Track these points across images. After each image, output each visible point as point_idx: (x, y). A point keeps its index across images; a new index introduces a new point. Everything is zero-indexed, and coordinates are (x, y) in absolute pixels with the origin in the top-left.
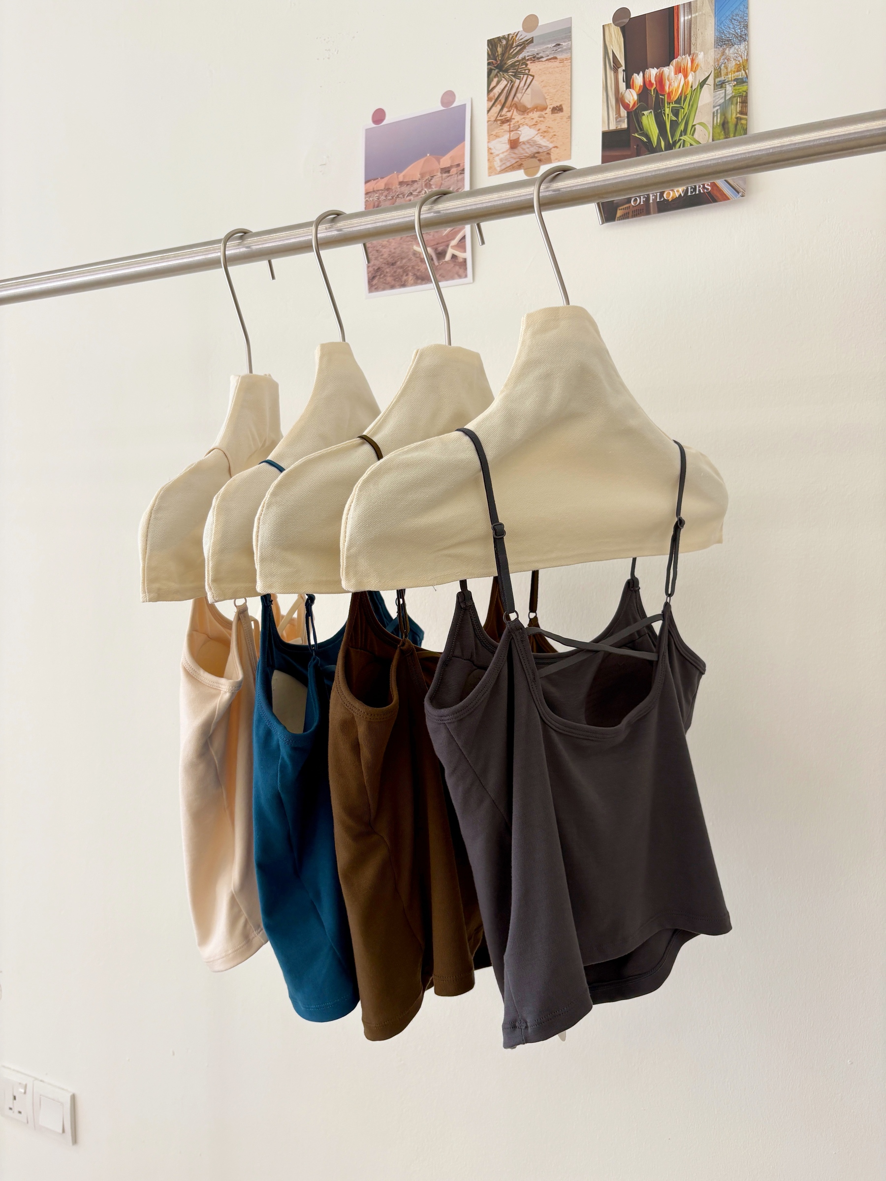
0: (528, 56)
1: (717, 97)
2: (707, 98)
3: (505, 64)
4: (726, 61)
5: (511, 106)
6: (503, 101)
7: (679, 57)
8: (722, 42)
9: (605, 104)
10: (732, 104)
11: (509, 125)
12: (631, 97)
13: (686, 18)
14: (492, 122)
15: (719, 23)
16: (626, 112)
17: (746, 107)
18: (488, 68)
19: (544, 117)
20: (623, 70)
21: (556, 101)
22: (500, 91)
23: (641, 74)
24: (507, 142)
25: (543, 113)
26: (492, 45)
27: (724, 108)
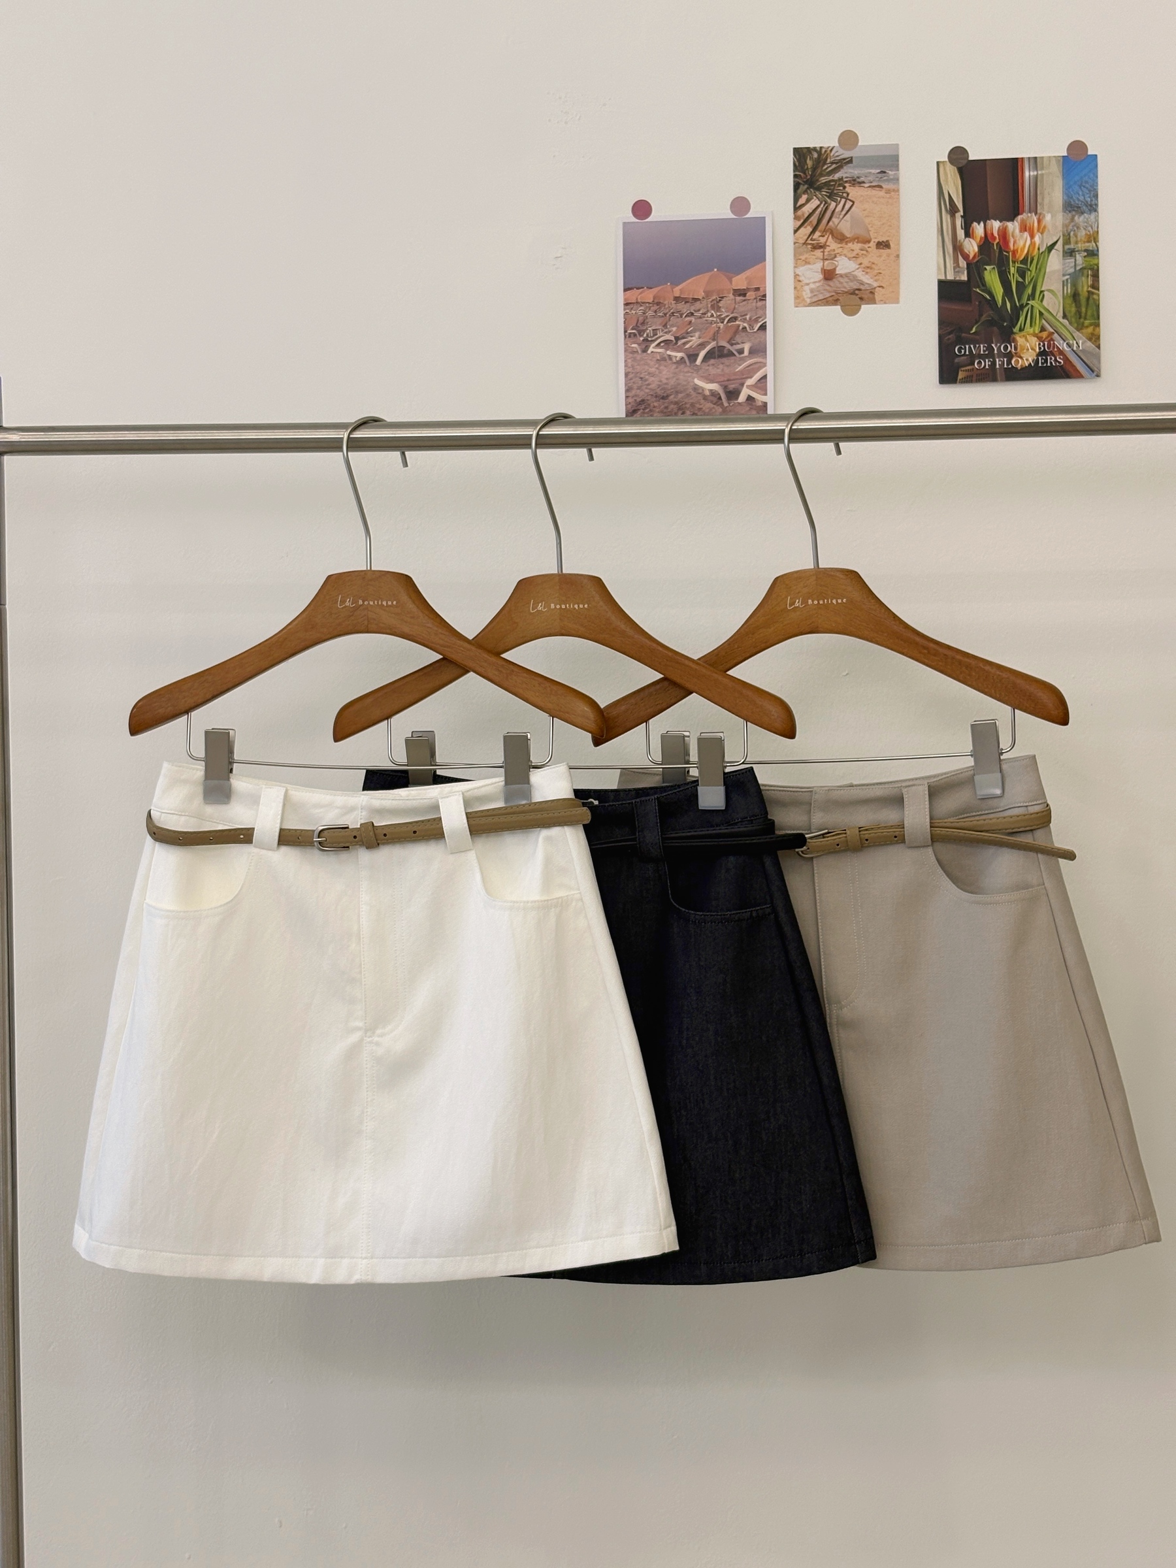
0: (846, 178)
1: (1067, 265)
2: (1055, 263)
3: (818, 180)
4: (1075, 228)
5: (825, 231)
6: (815, 223)
7: (1024, 214)
8: (1071, 207)
9: (941, 249)
10: (1083, 275)
11: (823, 252)
12: (971, 247)
13: (1032, 173)
14: (801, 245)
15: (1067, 188)
16: (965, 263)
17: (1098, 281)
18: (794, 181)
19: (867, 251)
20: (961, 216)
21: (882, 236)
22: (811, 211)
23: (982, 224)
24: (820, 270)
25: (866, 246)
26: (800, 155)
27: (1075, 277)
